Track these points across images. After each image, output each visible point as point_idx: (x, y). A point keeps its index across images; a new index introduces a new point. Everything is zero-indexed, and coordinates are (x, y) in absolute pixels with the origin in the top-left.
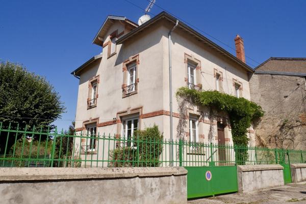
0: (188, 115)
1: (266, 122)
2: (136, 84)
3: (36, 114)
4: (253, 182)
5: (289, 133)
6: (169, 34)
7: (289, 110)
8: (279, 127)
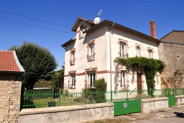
0: (120, 71)
1: (166, 70)
2: (94, 56)
3: (45, 69)
4: (149, 107)
5: (179, 77)
6: (110, 30)
7: (180, 64)
8: (174, 74)
